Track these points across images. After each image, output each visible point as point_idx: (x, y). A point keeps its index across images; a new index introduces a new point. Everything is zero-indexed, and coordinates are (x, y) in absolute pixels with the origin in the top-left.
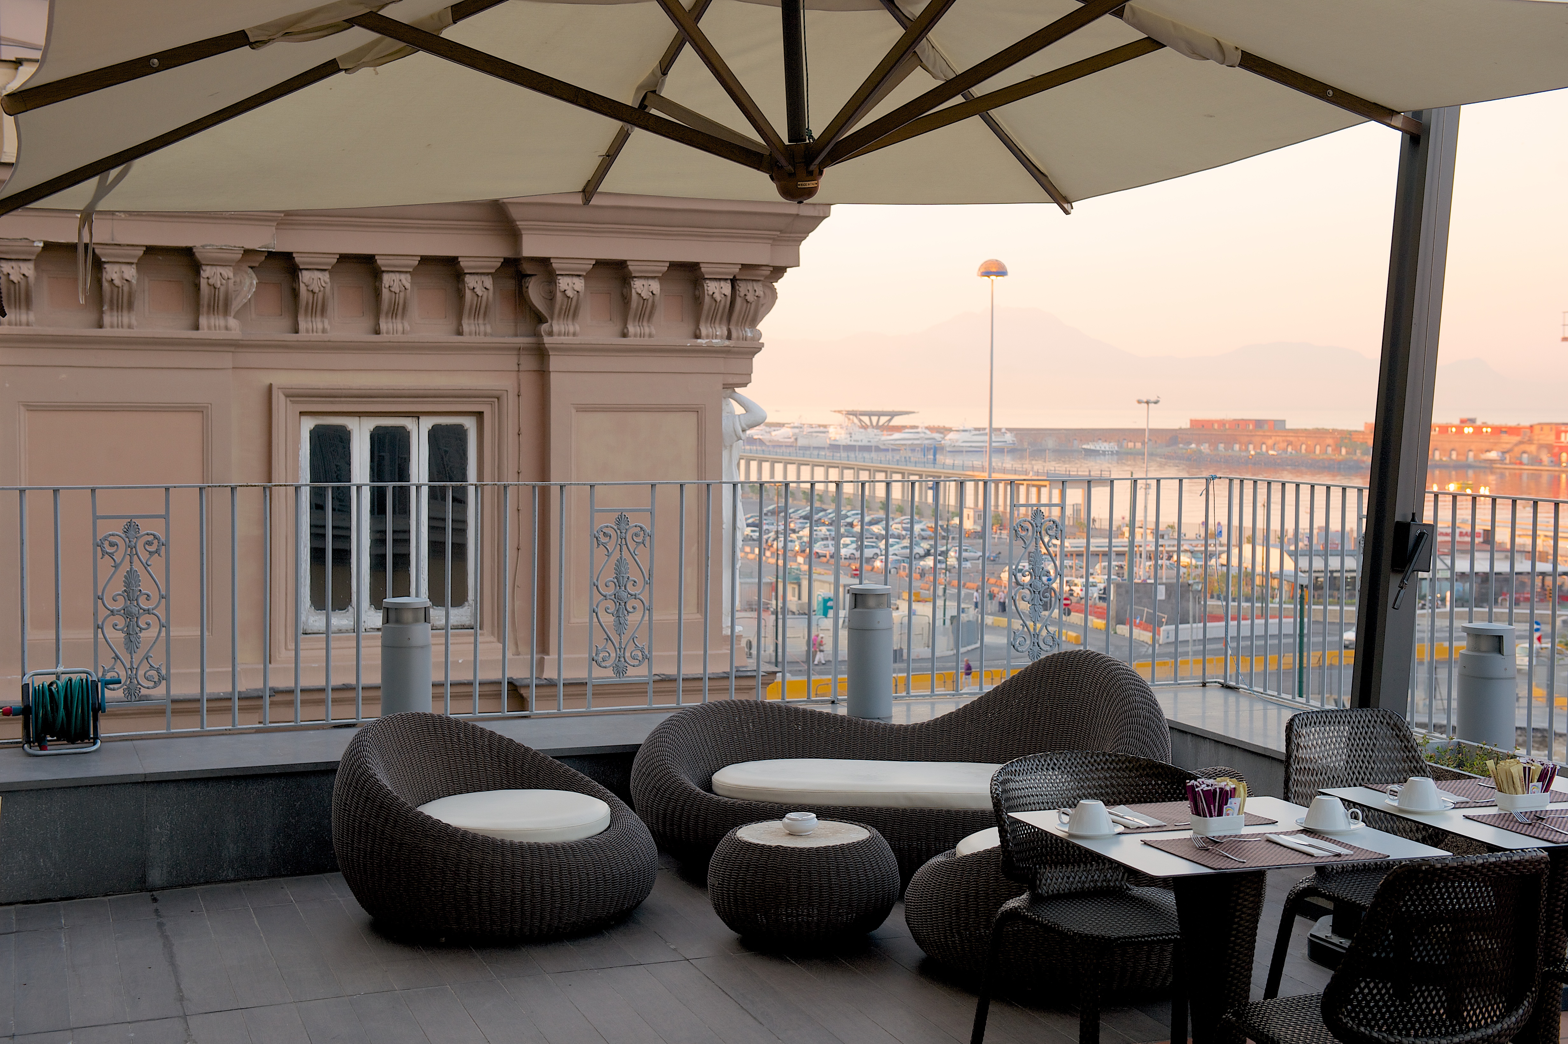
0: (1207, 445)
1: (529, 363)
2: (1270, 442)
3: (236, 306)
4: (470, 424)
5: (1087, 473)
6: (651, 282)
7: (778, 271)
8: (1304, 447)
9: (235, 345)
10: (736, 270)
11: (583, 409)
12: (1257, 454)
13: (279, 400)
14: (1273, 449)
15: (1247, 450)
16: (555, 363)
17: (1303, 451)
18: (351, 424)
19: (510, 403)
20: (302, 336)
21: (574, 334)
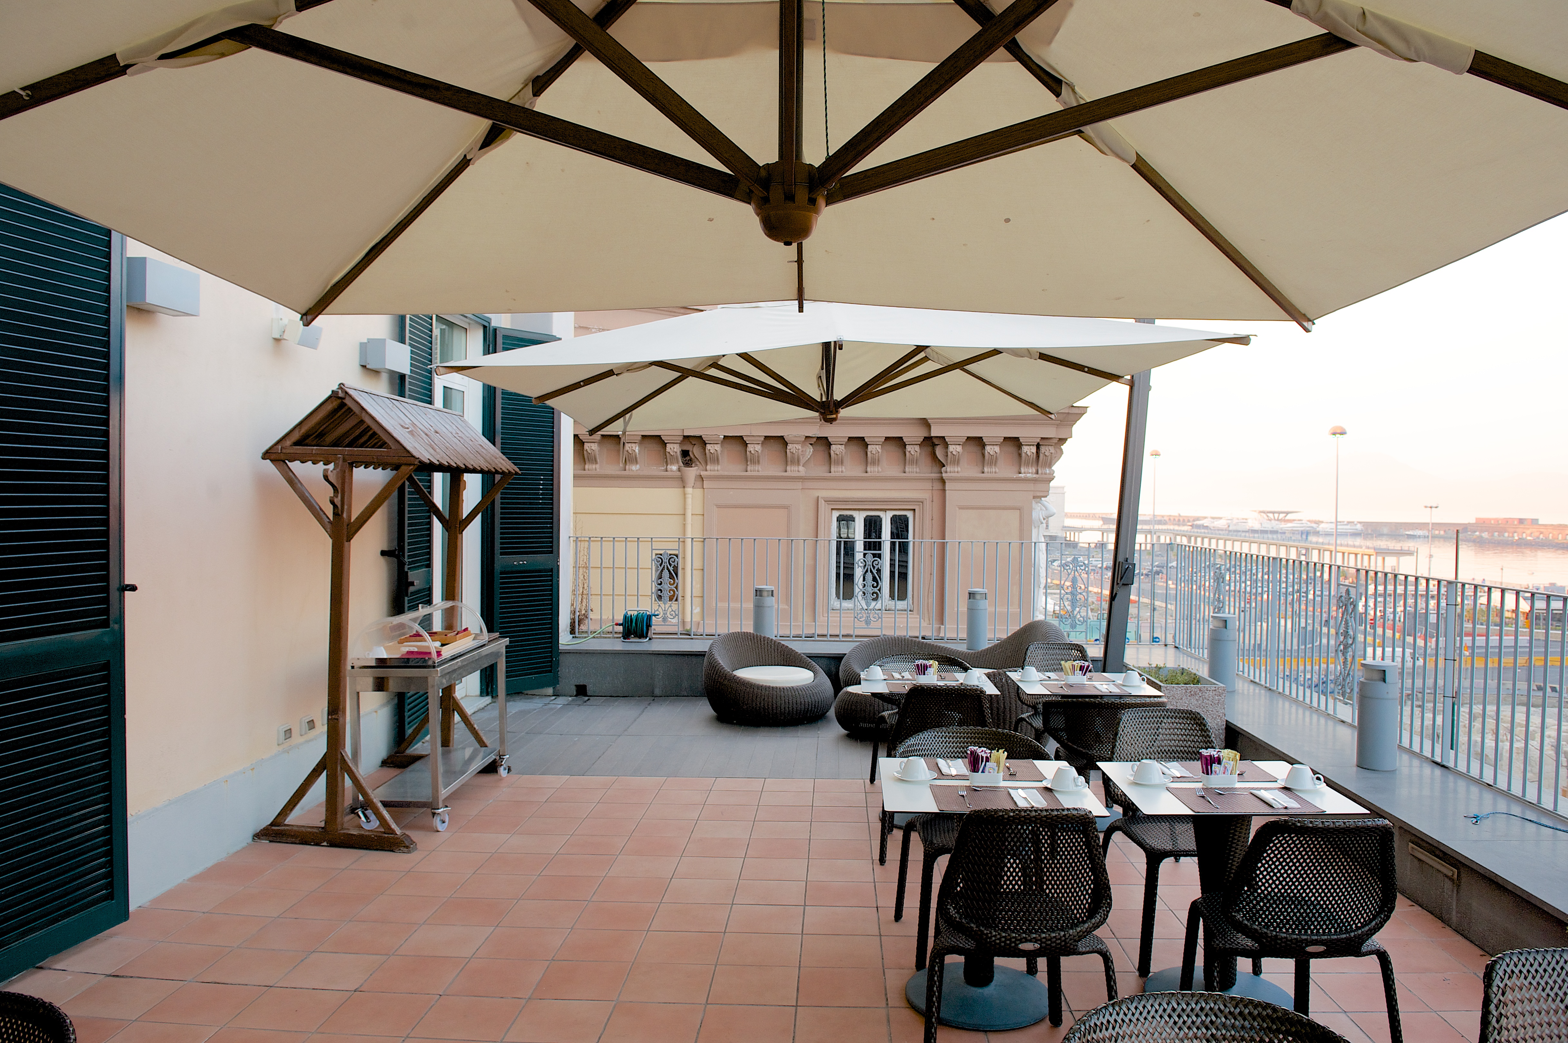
0: (1486, 533)
1: (938, 485)
2: (1528, 532)
3: (802, 461)
4: (909, 514)
5: (1400, 548)
6: (995, 447)
7: (1063, 441)
8: (1551, 535)
9: (802, 479)
10: (1038, 440)
11: (961, 508)
12: (1519, 539)
13: (822, 503)
14: (1530, 536)
15: (1513, 537)
16: (948, 486)
17: (1550, 538)
18: (855, 514)
19: (928, 505)
20: (833, 474)
21: (958, 472)
